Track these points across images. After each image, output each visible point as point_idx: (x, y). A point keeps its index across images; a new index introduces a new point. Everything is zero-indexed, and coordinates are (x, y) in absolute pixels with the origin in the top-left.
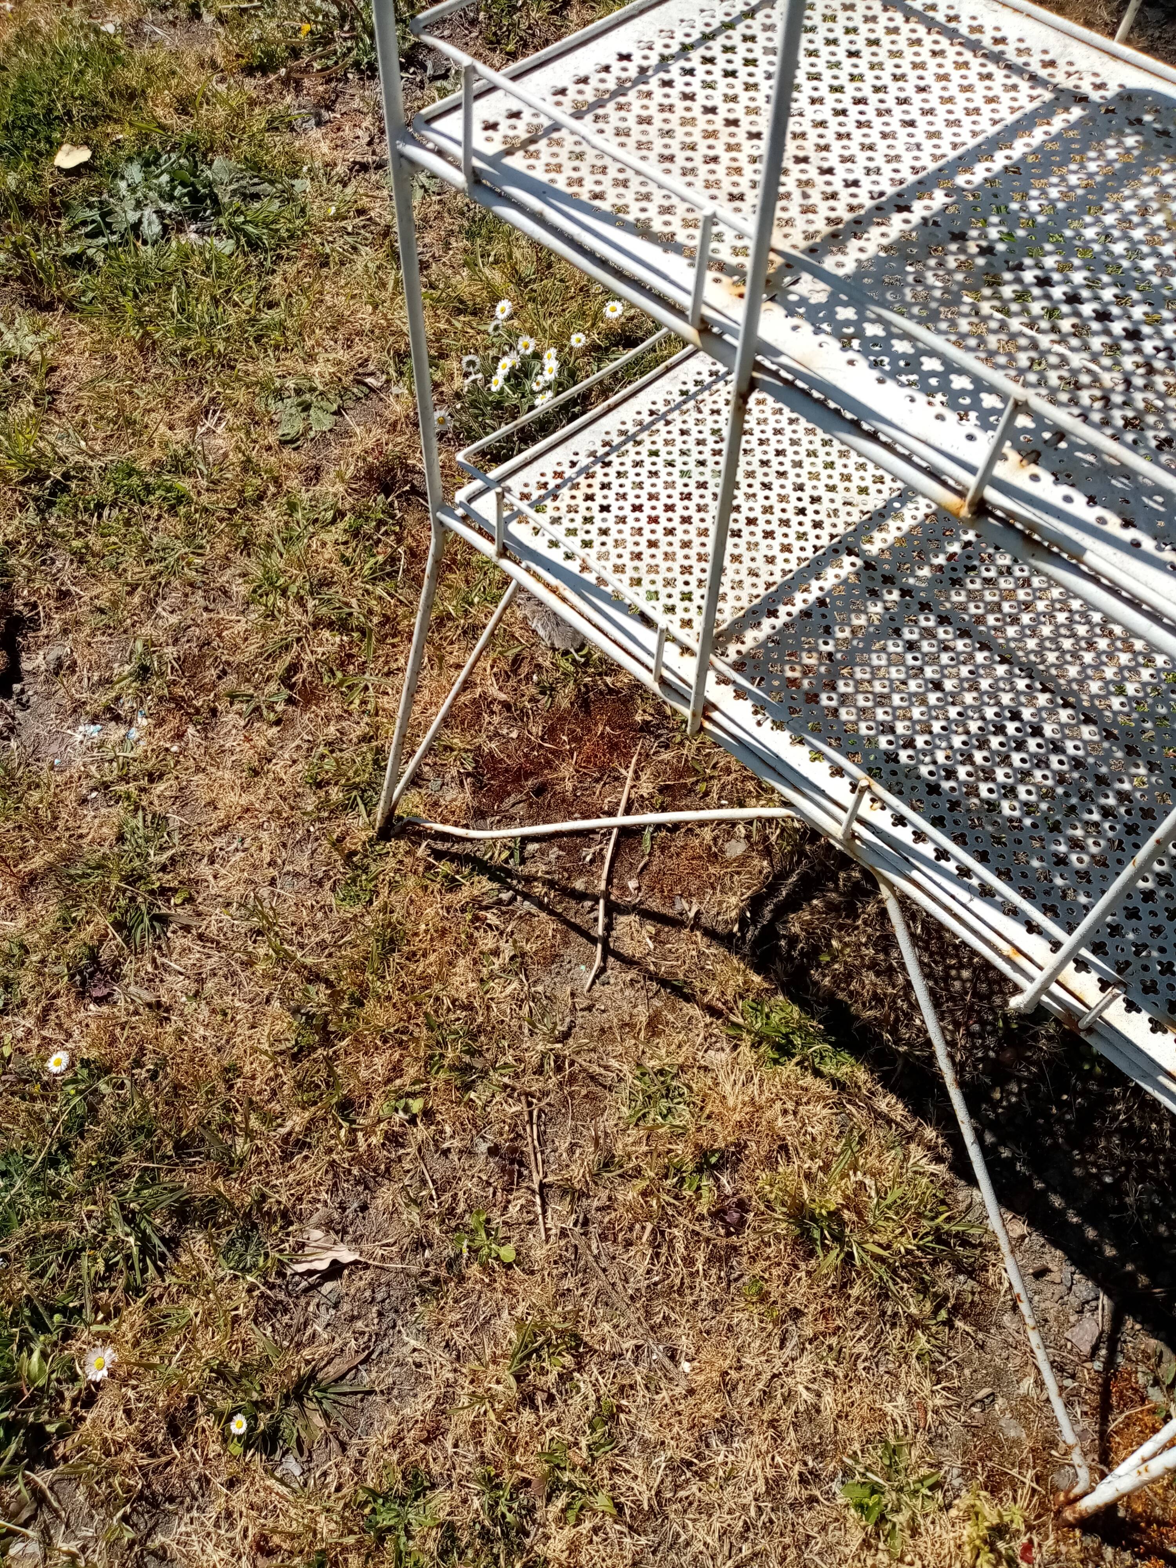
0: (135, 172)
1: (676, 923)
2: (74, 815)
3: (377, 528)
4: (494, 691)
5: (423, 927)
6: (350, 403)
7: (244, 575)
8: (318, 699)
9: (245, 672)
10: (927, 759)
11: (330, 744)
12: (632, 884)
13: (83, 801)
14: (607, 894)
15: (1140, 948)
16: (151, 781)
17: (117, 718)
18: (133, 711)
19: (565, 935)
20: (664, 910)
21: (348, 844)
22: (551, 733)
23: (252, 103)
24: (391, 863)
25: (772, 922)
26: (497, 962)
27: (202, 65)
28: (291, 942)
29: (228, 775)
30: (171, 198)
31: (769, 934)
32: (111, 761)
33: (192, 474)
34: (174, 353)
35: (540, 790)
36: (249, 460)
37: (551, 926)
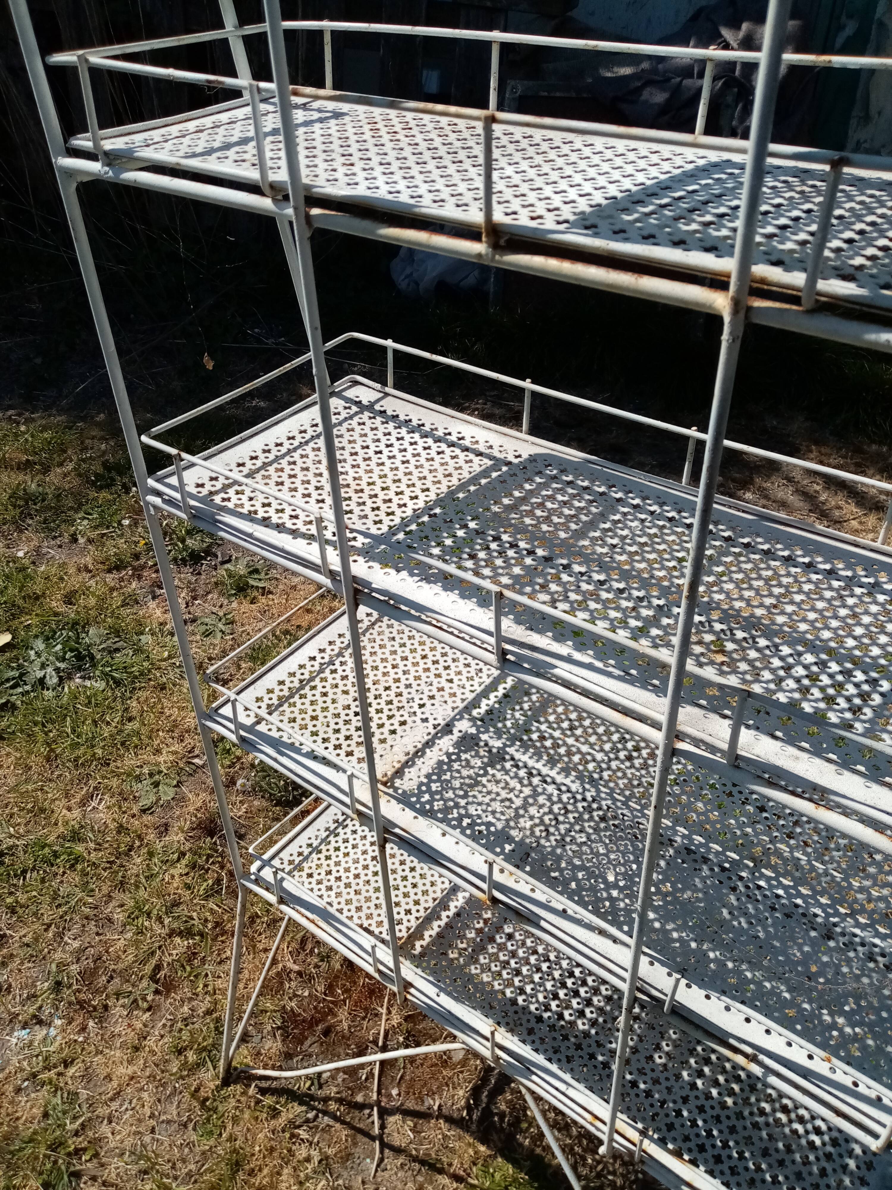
0: (40, 645)
1: (425, 1116)
2: (12, 1102)
3: (207, 861)
4: (291, 965)
5: (257, 1148)
6: (184, 778)
7: (122, 906)
8: (175, 987)
9: (125, 975)
10: (534, 1000)
11: (185, 1019)
12: (395, 1092)
13: (18, 1090)
14: (378, 1103)
15: (663, 1103)
16: (66, 1067)
17: (40, 1022)
18: (51, 1015)
19: (354, 1138)
20: (418, 1108)
21: (202, 1093)
22: (330, 989)
23: (112, 590)
24: (233, 1102)
25: (488, 1104)
26: (310, 1167)
27: (79, 570)
28: (167, 1176)
29: (118, 1053)
30: (63, 660)
31: (487, 1113)
32: (37, 1056)
33: (85, 841)
34: (70, 760)
35: (327, 1032)
36: (121, 826)
37: (344, 1133)
